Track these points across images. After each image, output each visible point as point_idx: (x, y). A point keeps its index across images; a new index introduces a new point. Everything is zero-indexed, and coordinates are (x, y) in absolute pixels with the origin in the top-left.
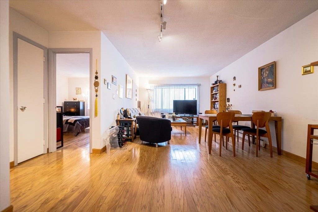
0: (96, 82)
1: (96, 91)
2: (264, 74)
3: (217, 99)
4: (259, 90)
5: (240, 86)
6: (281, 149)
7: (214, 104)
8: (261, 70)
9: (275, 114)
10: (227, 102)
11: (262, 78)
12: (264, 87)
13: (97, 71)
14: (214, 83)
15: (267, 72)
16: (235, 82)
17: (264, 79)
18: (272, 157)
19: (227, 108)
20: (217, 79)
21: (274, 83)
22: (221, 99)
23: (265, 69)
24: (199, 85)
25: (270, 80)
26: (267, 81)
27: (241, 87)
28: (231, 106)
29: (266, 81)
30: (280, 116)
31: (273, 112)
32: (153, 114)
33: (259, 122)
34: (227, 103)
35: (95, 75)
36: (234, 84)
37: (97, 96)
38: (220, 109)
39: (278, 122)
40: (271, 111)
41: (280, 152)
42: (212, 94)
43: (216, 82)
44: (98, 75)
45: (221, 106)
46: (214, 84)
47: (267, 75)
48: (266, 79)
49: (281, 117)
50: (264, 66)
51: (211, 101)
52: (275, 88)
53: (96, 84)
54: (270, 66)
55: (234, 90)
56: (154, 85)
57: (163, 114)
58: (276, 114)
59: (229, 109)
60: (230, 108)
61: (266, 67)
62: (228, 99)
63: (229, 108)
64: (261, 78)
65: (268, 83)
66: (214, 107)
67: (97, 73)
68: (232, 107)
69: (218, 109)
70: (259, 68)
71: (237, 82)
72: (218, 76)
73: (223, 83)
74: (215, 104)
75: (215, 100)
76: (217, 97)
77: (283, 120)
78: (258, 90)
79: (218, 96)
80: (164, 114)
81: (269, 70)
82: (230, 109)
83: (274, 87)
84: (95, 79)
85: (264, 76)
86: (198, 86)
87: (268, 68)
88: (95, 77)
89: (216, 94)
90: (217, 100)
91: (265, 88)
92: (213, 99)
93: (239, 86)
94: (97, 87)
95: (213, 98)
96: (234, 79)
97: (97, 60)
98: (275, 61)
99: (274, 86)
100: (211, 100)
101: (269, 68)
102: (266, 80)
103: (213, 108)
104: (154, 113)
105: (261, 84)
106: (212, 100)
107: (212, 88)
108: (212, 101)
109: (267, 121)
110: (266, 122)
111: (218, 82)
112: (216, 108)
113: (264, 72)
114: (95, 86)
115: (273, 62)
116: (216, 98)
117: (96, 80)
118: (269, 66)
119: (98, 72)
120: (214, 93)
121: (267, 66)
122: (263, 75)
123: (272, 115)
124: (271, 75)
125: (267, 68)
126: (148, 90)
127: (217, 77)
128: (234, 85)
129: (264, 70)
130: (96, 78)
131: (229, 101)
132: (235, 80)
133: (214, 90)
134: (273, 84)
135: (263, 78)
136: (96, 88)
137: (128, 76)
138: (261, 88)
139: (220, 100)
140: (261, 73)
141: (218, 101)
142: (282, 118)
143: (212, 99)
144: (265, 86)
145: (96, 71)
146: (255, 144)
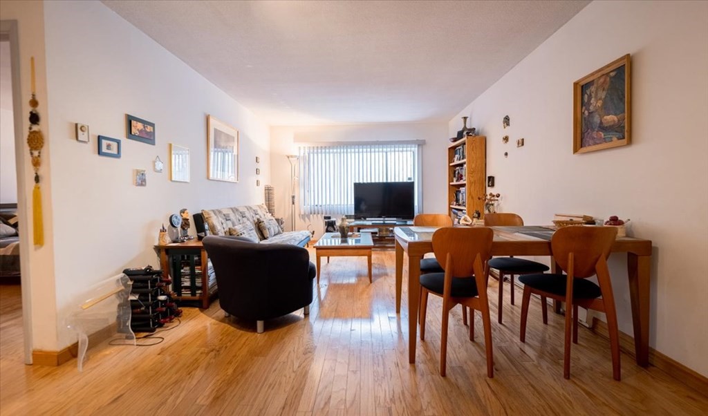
0: (34, 132)
1: (36, 163)
2: (593, 101)
3: (464, 178)
4: (575, 151)
5: (521, 143)
6: (650, 345)
7: (458, 192)
8: (582, 89)
9: (626, 228)
10: (489, 186)
11: (586, 112)
12: (591, 142)
13: (33, 95)
14: (456, 136)
15: (602, 94)
16: (507, 131)
17: (593, 117)
18: (617, 377)
19: (487, 204)
20: (465, 126)
21: (624, 127)
22: (472, 180)
23: (595, 85)
24: (421, 144)
25: (610, 119)
26: (601, 123)
27: (523, 145)
28: (496, 198)
29: (599, 122)
30: (645, 237)
31: (621, 223)
32: (306, 218)
33: (575, 259)
34: (489, 190)
35: (30, 109)
36: (504, 136)
37: (37, 179)
38: (469, 205)
39: (639, 258)
40: (615, 220)
41: (644, 356)
42: (451, 164)
43: (460, 135)
44: (40, 110)
45: (472, 198)
46: (455, 140)
47: (600, 103)
48: (597, 116)
49: (651, 242)
50: (592, 74)
51: (449, 185)
52: (630, 142)
53: (36, 141)
54: (612, 74)
55: (506, 154)
56: (307, 145)
57: (329, 218)
58: (631, 226)
59: (491, 207)
60: (496, 203)
61: (599, 78)
62: (490, 178)
63: (493, 205)
64: (583, 113)
65: (602, 128)
66: (457, 201)
67: (34, 103)
68: (500, 201)
69: (465, 206)
70: (576, 84)
71: (514, 132)
72: (465, 118)
73: (477, 134)
74: (460, 191)
75: (457, 181)
76: (464, 175)
77: (656, 249)
78: (572, 151)
79: (465, 171)
80: (332, 219)
81: (606, 87)
82: (495, 205)
83: (625, 141)
84: (29, 123)
85: (592, 108)
86: (419, 145)
87: (605, 81)
88: (29, 115)
89: (461, 165)
90: (461, 182)
91: (595, 144)
92: (455, 179)
93: (518, 143)
94: (36, 149)
95: (455, 176)
96: (504, 122)
97: (32, 59)
98: (628, 55)
99: (624, 138)
100: (449, 182)
101: (608, 79)
102: (597, 119)
103: (455, 203)
104: (308, 216)
105: (582, 133)
106: (453, 181)
107: (453, 150)
108: (451, 183)
109: (603, 255)
110: (597, 260)
111: (465, 133)
112: (461, 202)
113: (593, 95)
114: (30, 145)
115: (622, 58)
116: (462, 176)
117: (35, 128)
118: (607, 74)
119: (38, 98)
120: (456, 162)
121: (600, 74)
122: (589, 103)
123: (621, 233)
124: (616, 101)
125: (602, 80)
126: (290, 159)
127: (463, 120)
128: (506, 139)
129: (593, 89)
130: (34, 118)
131: (493, 185)
132: (508, 125)
133: (457, 156)
134: (622, 132)
135: (589, 113)
136: (36, 153)
137: (212, 121)
138: (581, 147)
139: (470, 183)
140: (582, 99)
141: (463, 185)
142: (653, 245)
143: (451, 180)
144: (593, 138)
145: (30, 98)
146: (563, 314)
